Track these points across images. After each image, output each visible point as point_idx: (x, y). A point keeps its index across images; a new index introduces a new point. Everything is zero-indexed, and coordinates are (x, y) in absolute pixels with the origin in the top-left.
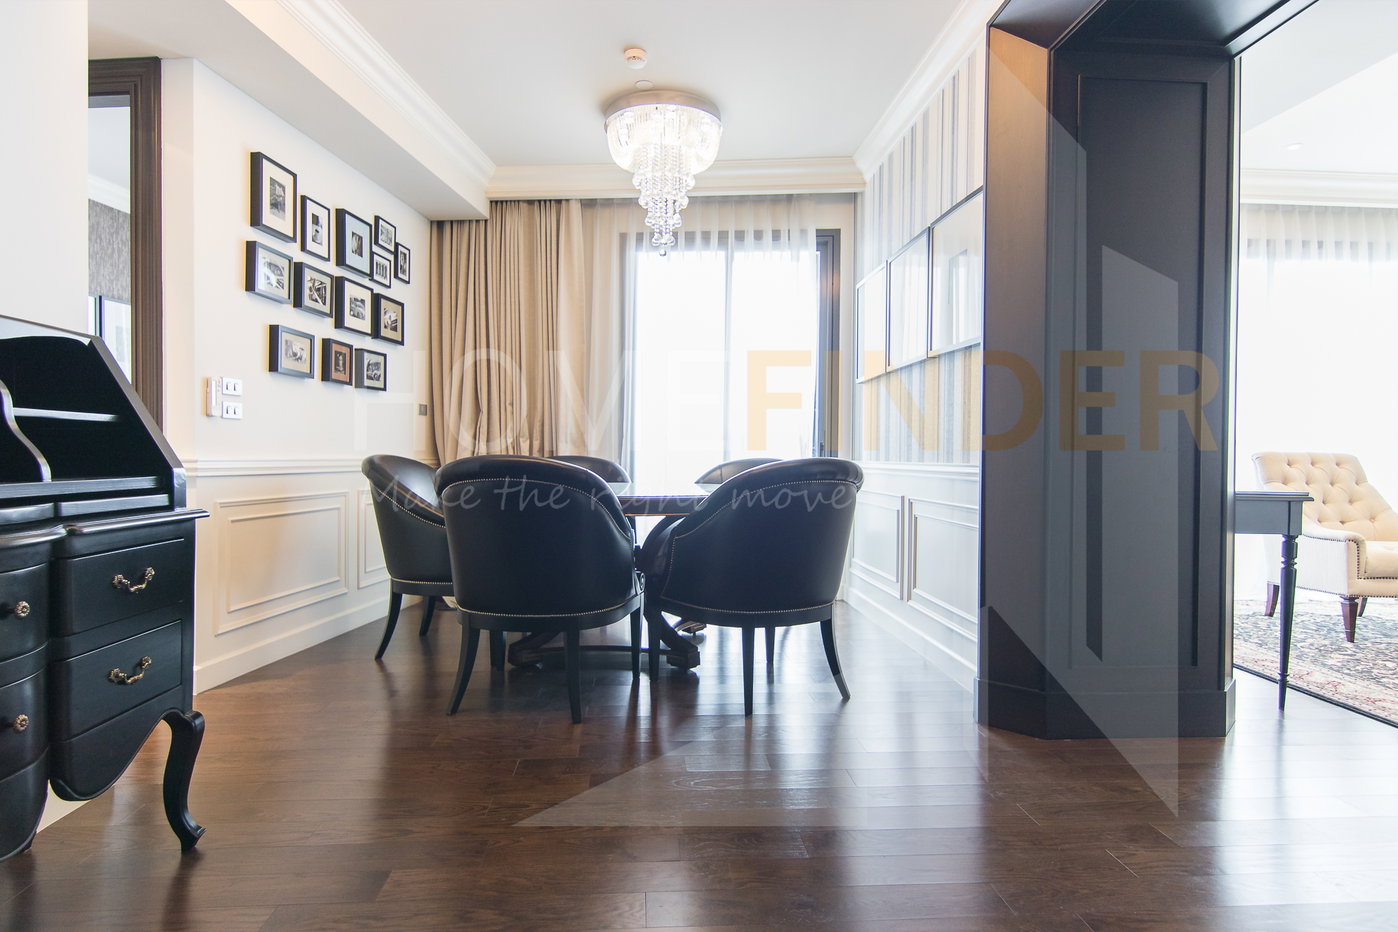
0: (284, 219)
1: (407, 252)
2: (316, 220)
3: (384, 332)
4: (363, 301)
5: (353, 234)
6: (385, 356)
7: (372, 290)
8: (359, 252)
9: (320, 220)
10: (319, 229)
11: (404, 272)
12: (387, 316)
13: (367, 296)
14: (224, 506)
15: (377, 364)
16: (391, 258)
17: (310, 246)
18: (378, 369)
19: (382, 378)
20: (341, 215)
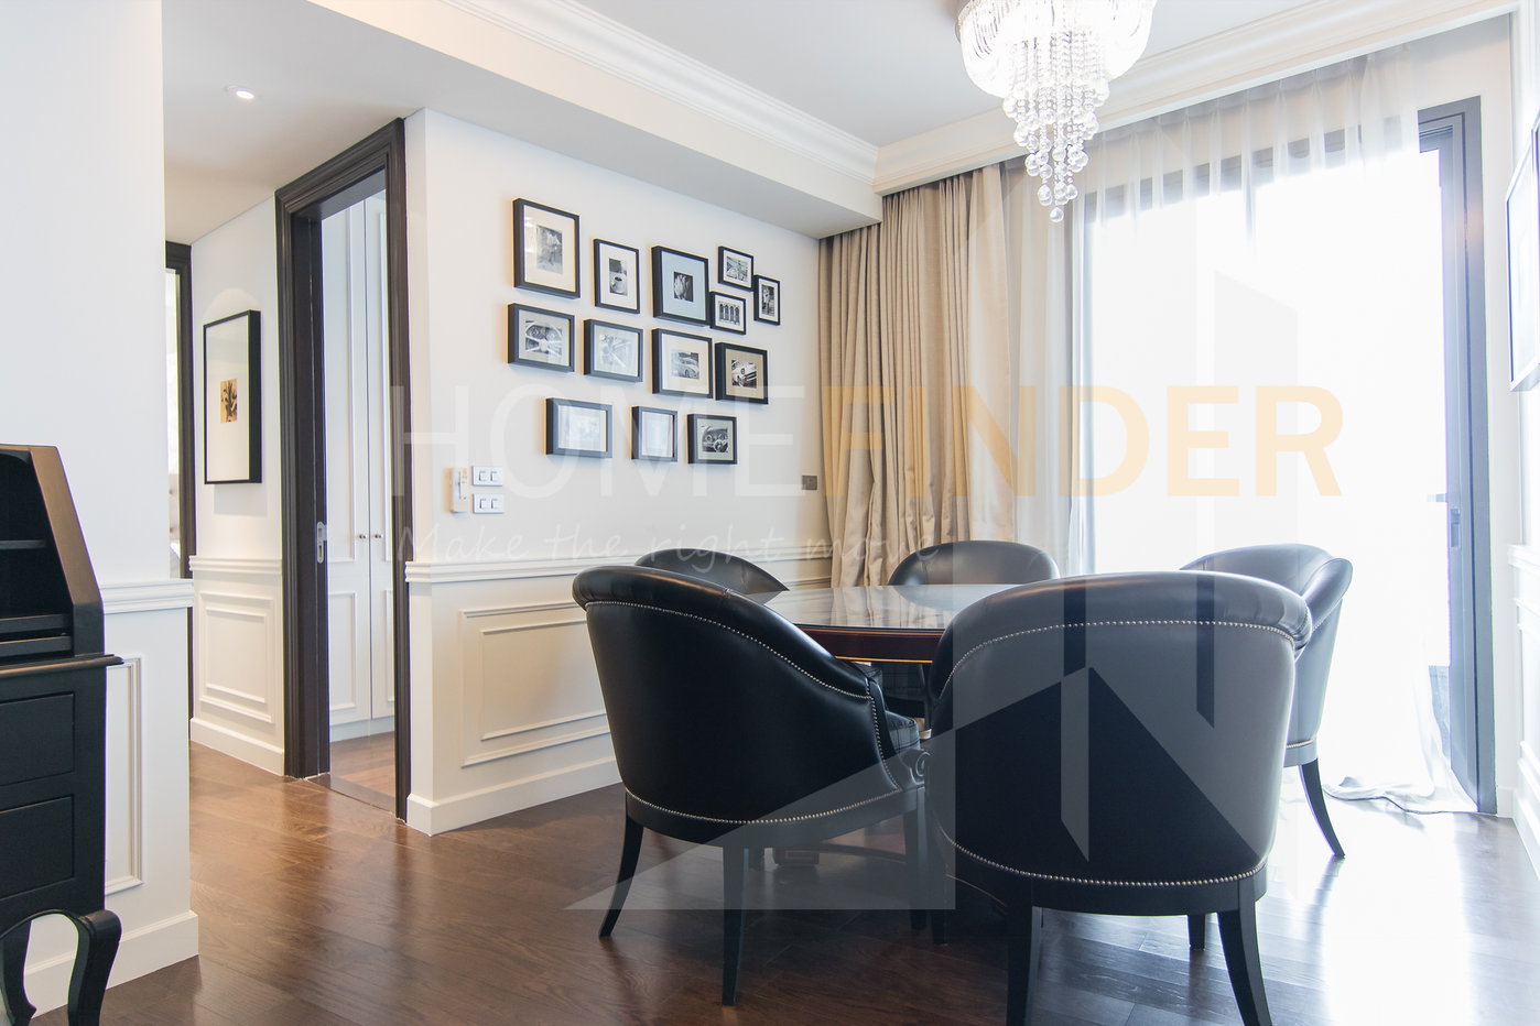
0: (560, 271)
1: (775, 285)
2: (615, 266)
3: (730, 390)
4: (695, 356)
5: (676, 275)
6: (733, 419)
7: (709, 340)
8: (688, 295)
9: (623, 265)
10: (621, 276)
11: (770, 311)
12: (738, 369)
13: (702, 349)
14: (471, 615)
15: (723, 433)
16: (749, 297)
17: (606, 297)
18: (723, 437)
19: (730, 448)
20: (657, 252)
